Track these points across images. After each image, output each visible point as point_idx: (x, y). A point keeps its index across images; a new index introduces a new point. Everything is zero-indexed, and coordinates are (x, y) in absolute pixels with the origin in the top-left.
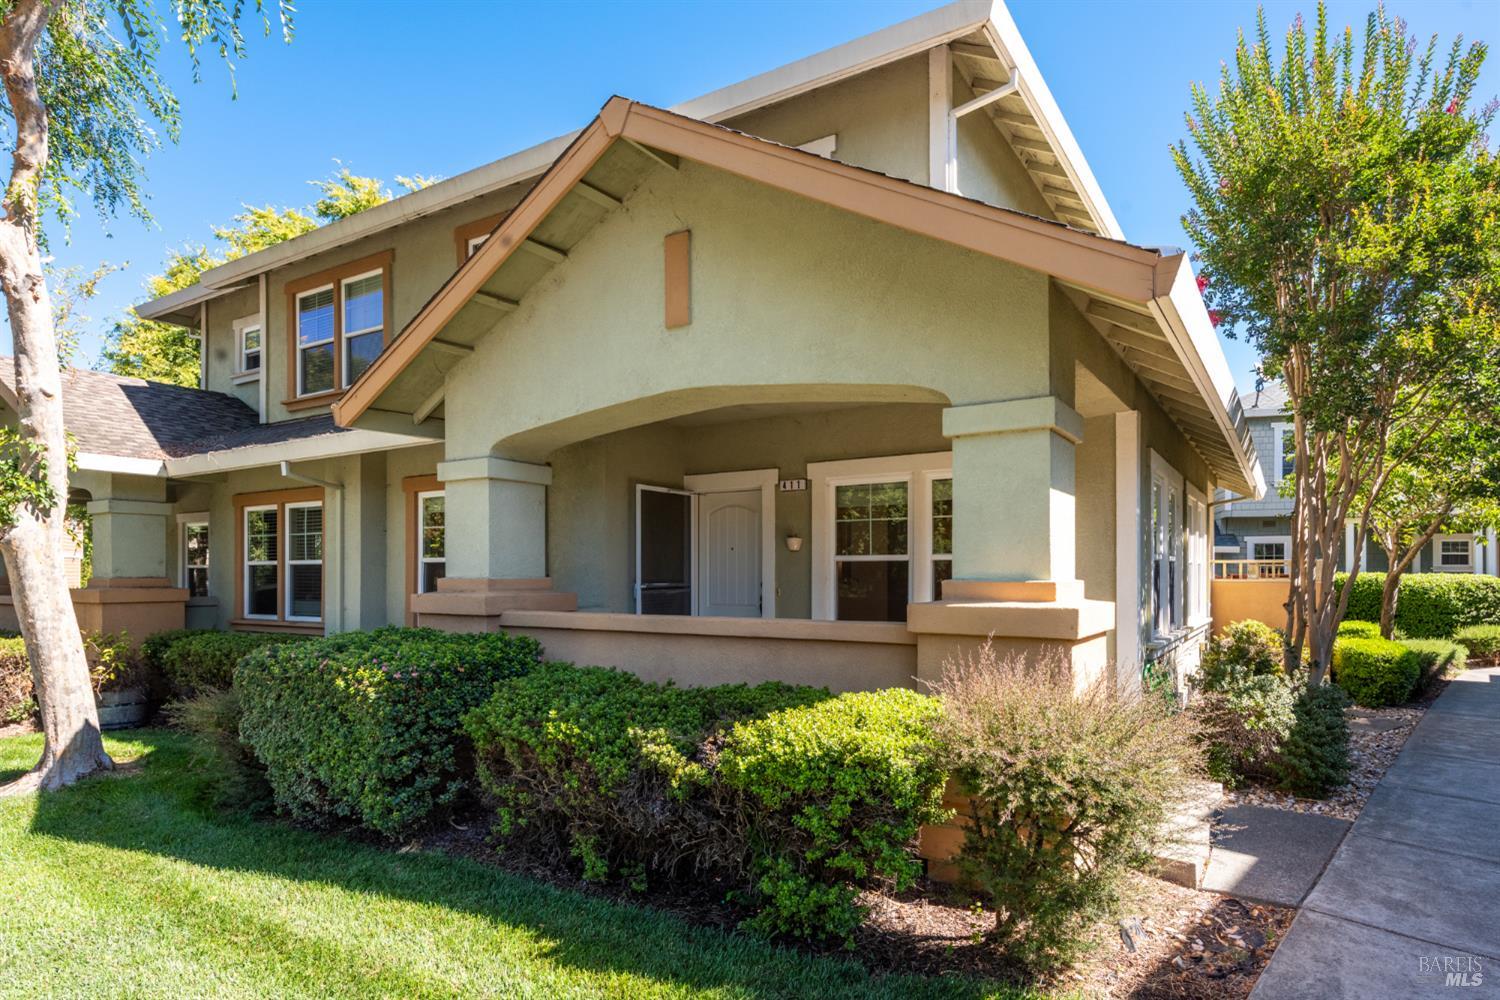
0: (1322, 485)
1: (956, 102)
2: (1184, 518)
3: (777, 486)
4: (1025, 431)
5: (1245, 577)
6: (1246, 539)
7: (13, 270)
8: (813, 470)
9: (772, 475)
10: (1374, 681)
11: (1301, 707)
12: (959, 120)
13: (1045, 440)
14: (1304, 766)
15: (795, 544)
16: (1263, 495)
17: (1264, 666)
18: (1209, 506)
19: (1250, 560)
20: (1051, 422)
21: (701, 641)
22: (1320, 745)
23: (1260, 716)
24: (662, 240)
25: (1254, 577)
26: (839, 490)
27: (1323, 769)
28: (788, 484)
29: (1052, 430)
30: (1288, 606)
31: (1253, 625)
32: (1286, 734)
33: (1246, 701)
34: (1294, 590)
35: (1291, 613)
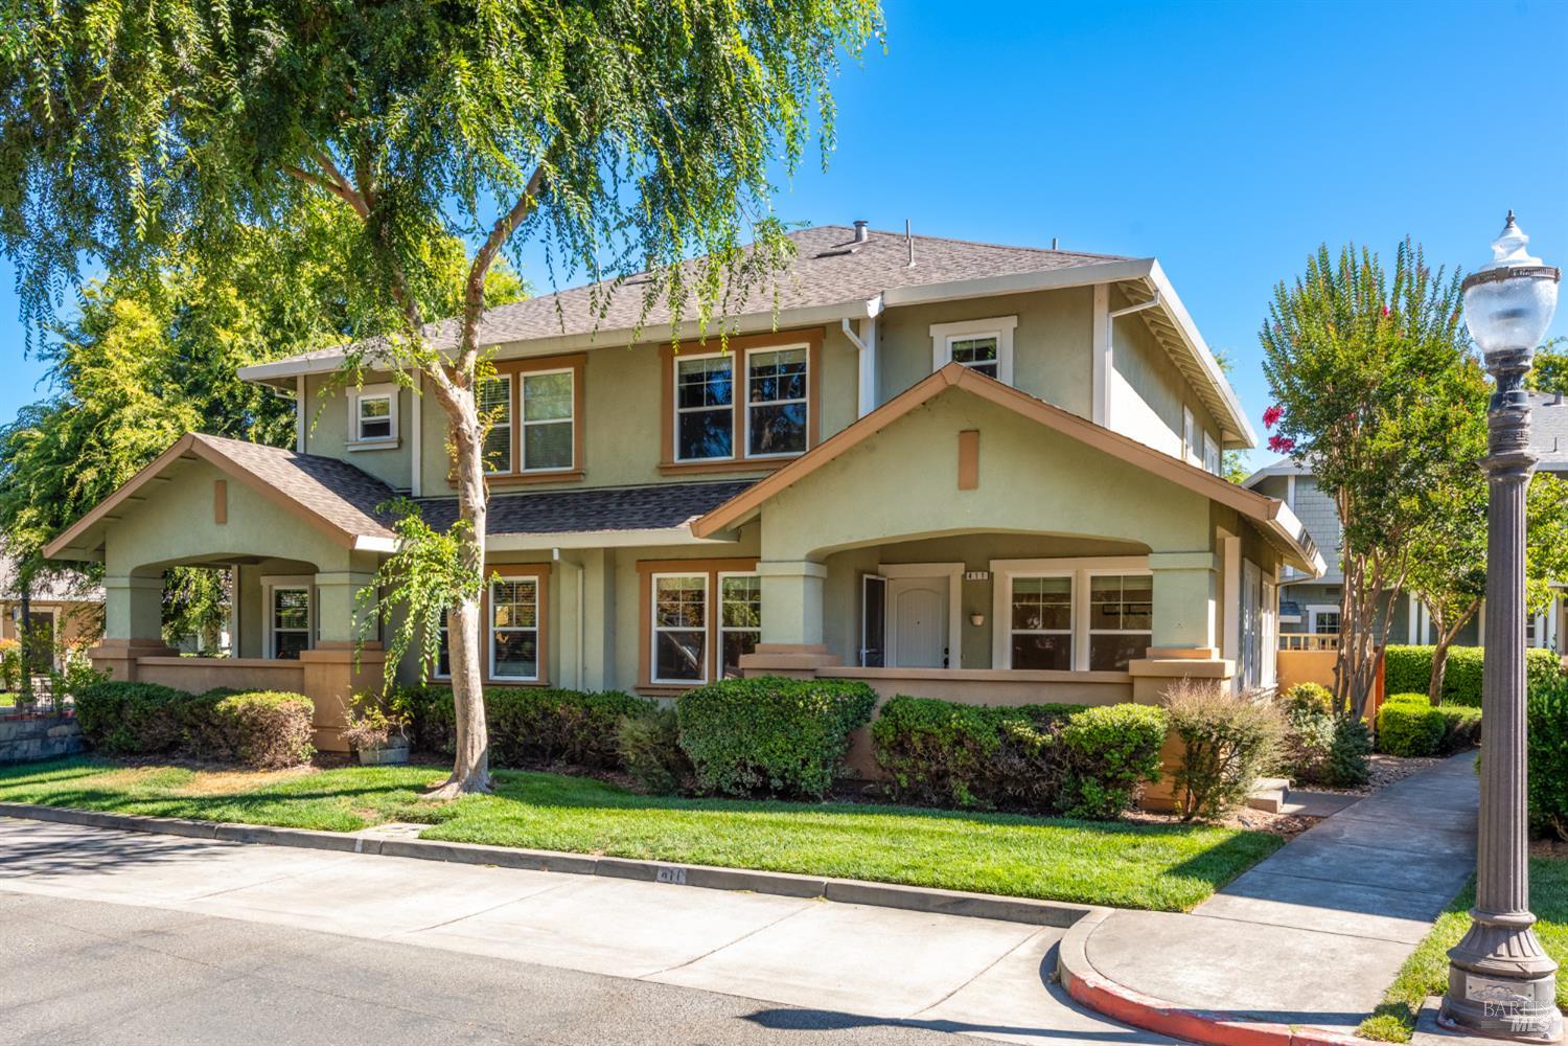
0: (1360, 583)
1: (1112, 309)
2: (1260, 601)
3: (964, 576)
4: (1194, 569)
5: (1306, 648)
6: (1308, 607)
7: (467, 422)
8: (995, 565)
9: (961, 567)
10: (1407, 735)
11: (1339, 733)
12: (1115, 319)
13: (1206, 575)
14: (1340, 768)
15: (979, 620)
16: (1323, 573)
17: (1318, 710)
18: (1277, 585)
19: (1312, 635)
20: (1210, 566)
21: (980, 684)
22: (1350, 757)
23: (1313, 738)
24: (957, 433)
25: (1313, 649)
26: (1015, 580)
27: (1351, 770)
28: (973, 575)
29: (1211, 570)
30: (1336, 670)
31: (1312, 686)
32: (1329, 749)
33: (1305, 729)
34: (1341, 658)
35: (1338, 674)
